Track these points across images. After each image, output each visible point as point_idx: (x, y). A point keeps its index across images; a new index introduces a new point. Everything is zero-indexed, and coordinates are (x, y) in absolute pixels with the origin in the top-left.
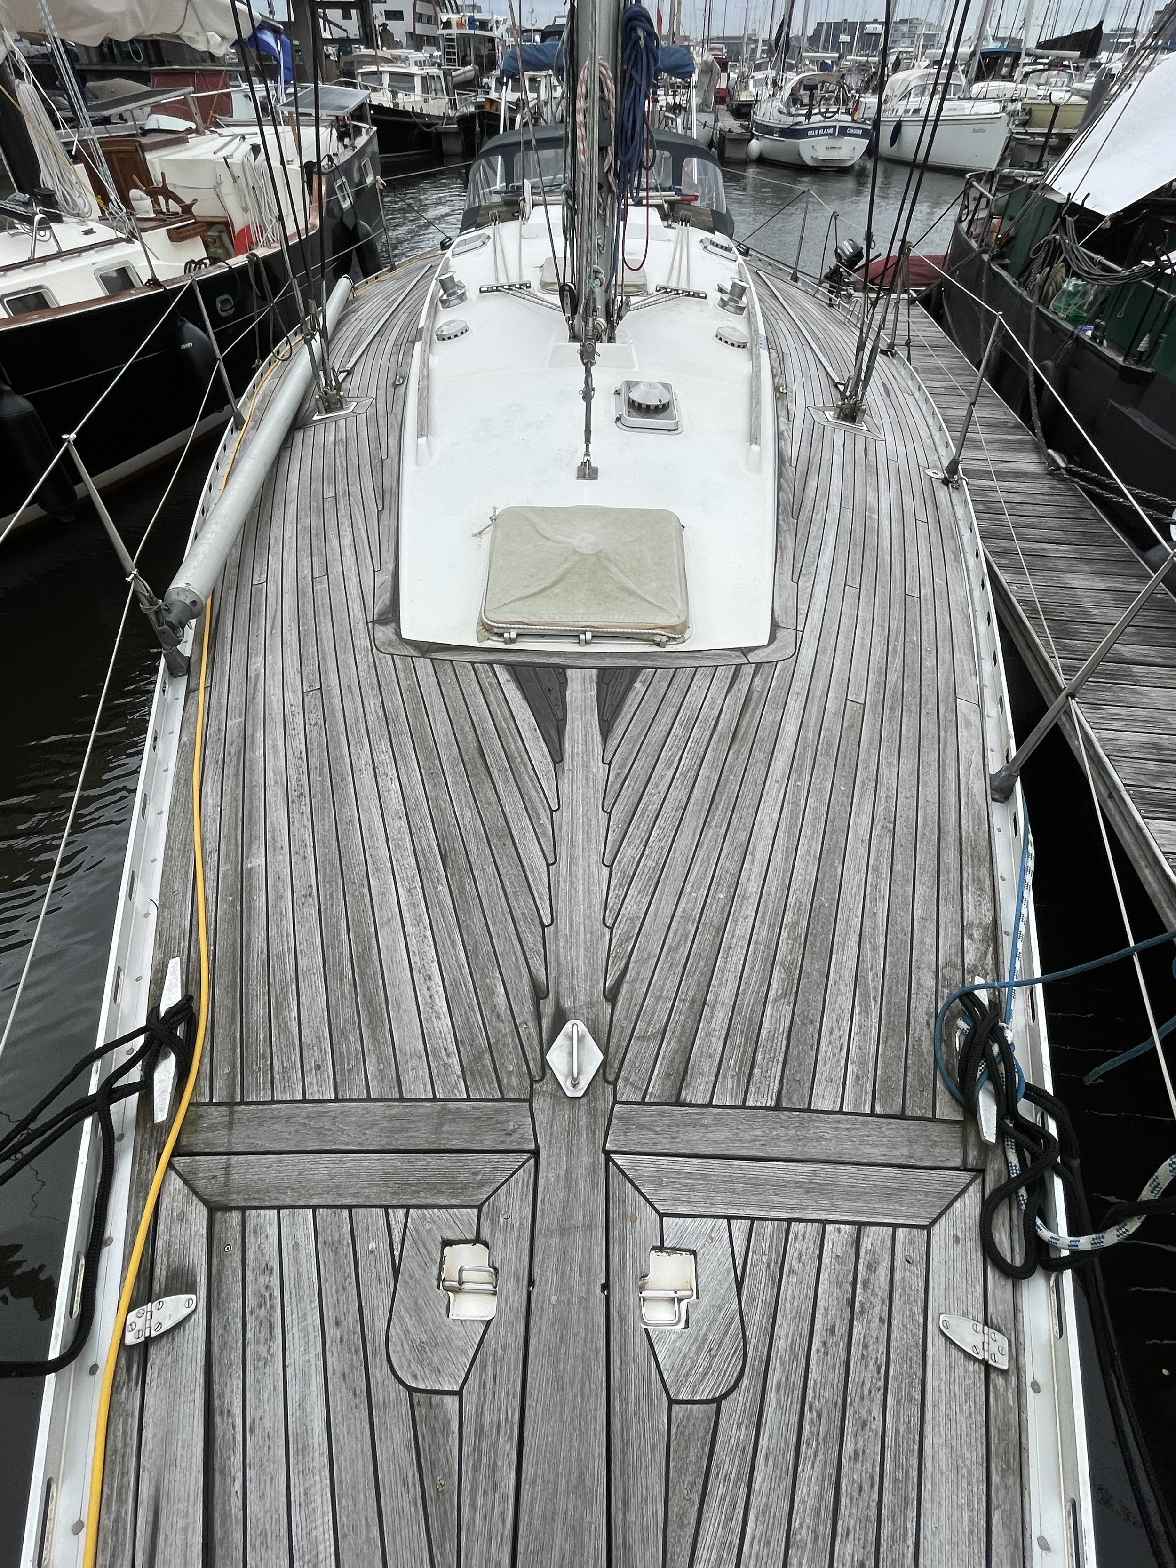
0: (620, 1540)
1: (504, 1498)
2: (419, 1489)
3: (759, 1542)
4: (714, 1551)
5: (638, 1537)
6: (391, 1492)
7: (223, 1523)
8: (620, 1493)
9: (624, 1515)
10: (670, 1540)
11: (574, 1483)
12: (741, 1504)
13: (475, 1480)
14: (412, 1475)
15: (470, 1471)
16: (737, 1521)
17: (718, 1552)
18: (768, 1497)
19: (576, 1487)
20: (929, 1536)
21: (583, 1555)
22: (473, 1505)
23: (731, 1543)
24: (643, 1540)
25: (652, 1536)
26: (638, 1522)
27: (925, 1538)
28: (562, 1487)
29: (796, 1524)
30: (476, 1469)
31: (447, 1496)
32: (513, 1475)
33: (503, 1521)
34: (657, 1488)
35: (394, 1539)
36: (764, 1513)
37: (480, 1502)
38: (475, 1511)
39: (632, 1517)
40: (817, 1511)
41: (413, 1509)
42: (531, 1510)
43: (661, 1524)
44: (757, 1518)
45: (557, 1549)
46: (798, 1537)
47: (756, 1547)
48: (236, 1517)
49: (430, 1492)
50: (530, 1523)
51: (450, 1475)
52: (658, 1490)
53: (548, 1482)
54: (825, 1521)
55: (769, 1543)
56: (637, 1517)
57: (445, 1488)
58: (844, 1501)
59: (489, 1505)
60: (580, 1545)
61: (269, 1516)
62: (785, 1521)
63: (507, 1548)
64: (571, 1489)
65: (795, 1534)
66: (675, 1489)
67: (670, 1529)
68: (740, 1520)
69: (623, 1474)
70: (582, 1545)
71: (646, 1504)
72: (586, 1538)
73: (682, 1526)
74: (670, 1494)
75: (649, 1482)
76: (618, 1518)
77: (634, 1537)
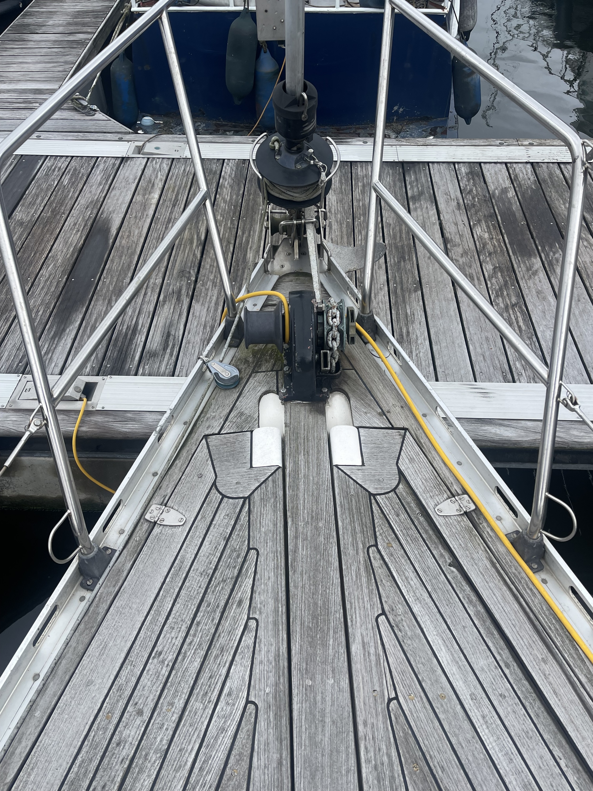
0: (284, 743)
1: (368, 761)
2: (431, 764)
3: (187, 750)
4: (219, 742)
5: (271, 745)
6: (450, 762)
7: (560, 742)
8: (284, 769)
9: (281, 757)
10: (249, 746)
11: (318, 773)
12: (196, 770)
13: (392, 770)
14: (439, 774)
15: (396, 776)
16: (200, 761)
17: (217, 742)
18: (175, 777)
19: (317, 770)
20: (65, 763)
21: (310, 733)
22: (389, 756)
23: (207, 748)
24: (268, 744)
25: (262, 747)
26: (271, 753)
27: (68, 763)
28: (327, 770)
29: (159, 762)
30: (392, 778)
31: (409, 761)
32: (364, 775)
33: (366, 748)
34: (257, 775)
35: (439, 737)
36: (180, 767)
37: (385, 759)
38: (387, 754)
39: (276, 756)
40: (141, 771)
41: (432, 753)
42: (348, 755)
43: (255, 754)
44: (186, 763)
45: (327, 735)
46: (158, 755)
47: (190, 748)
48: (553, 746)
49: (422, 763)
50: (347, 748)
51: (410, 773)
52: (256, 774)
53: (337, 773)
54: (136, 766)
55: (180, 750)
56: (272, 756)
57: (412, 766)
58: (119, 779)
59: (378, 757)
60: (311, 738)
61: (531, 747)
62: (166, 763)
63: (361, 733)
64: (320, 769)
65: (160, 757)
66: (243, 775)
67: (249, 752)
68: (198, 761)
69: (282, 780)
70: (310, 738)
71: (265, 764)
72: (307, 742)
73: (240, 754)
74: (247, 772)
75: (263, 777)
76: (286, 754)
77: (274, 745)
